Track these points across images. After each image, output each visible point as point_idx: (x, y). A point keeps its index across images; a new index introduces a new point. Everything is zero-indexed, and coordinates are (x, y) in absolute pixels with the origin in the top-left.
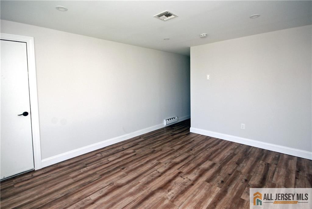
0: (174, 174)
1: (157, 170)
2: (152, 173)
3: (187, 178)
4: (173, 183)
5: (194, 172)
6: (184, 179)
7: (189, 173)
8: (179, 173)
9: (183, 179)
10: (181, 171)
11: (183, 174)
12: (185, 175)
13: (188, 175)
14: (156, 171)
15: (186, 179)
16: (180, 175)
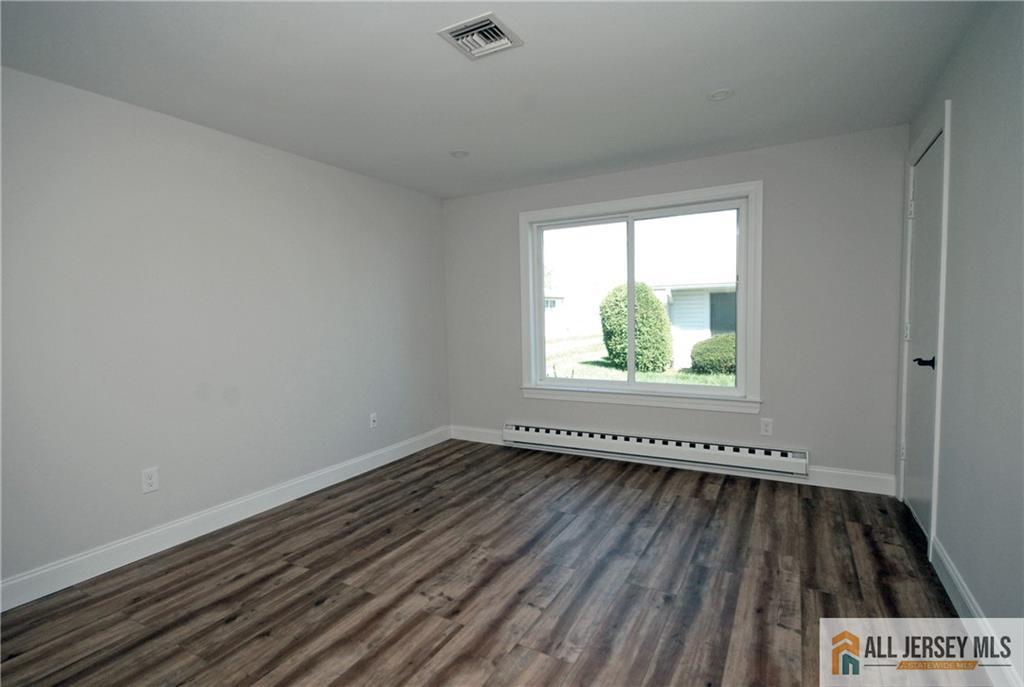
0: (476, 606)
1: (541, 609)
2: (554, 596)
3: (431, 598)
4: (476, 579)
5: (402, 621)
6: (441, 594)
7: (422, 617)
8: (456, 612)
9: (446, 593)
10: (448, 621)
11: (445, 608)
12: (438, 608)
13: (425, 609)
14: (544, 605)
15: (434, 595)
16: (453, 606)
